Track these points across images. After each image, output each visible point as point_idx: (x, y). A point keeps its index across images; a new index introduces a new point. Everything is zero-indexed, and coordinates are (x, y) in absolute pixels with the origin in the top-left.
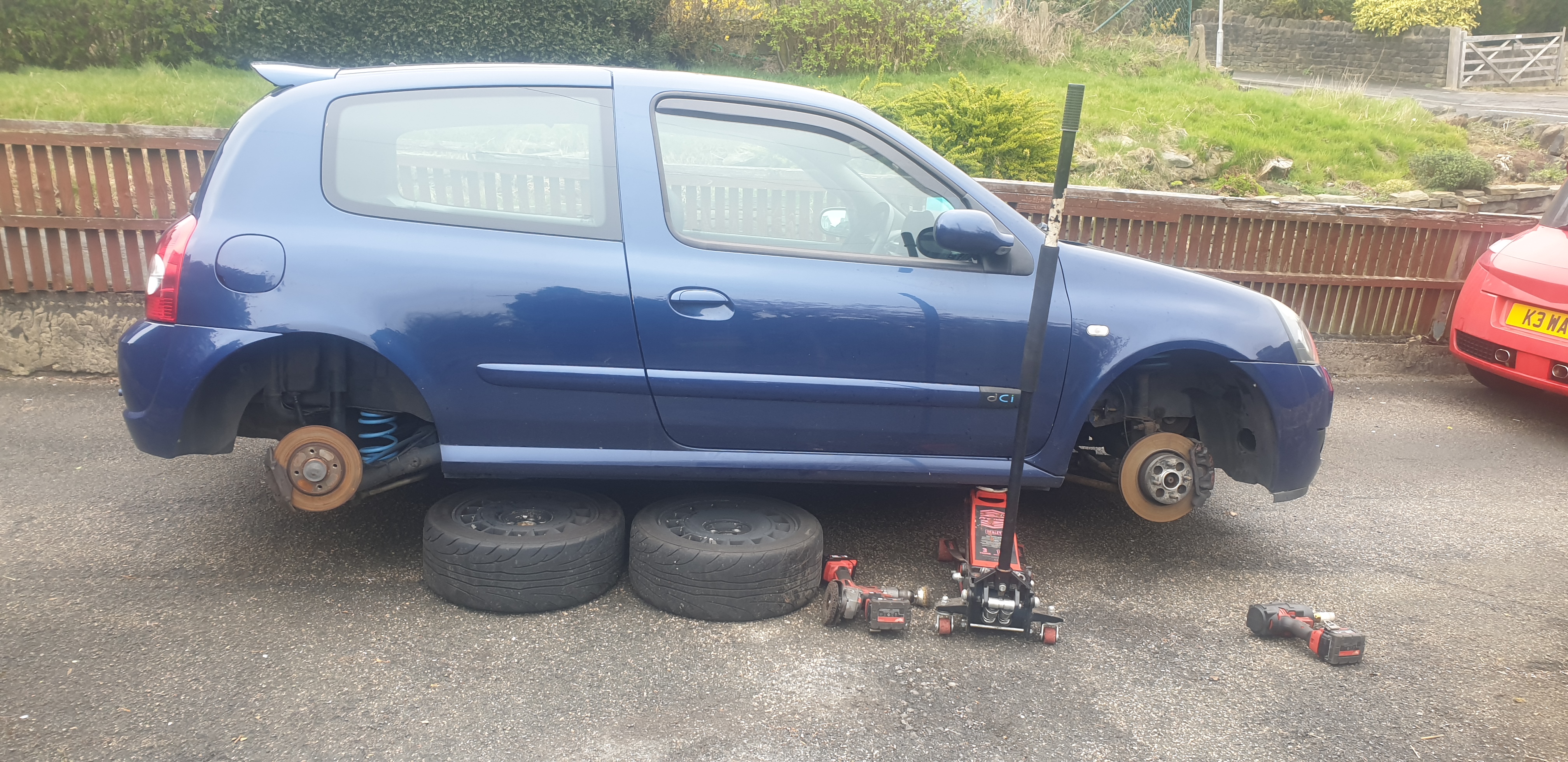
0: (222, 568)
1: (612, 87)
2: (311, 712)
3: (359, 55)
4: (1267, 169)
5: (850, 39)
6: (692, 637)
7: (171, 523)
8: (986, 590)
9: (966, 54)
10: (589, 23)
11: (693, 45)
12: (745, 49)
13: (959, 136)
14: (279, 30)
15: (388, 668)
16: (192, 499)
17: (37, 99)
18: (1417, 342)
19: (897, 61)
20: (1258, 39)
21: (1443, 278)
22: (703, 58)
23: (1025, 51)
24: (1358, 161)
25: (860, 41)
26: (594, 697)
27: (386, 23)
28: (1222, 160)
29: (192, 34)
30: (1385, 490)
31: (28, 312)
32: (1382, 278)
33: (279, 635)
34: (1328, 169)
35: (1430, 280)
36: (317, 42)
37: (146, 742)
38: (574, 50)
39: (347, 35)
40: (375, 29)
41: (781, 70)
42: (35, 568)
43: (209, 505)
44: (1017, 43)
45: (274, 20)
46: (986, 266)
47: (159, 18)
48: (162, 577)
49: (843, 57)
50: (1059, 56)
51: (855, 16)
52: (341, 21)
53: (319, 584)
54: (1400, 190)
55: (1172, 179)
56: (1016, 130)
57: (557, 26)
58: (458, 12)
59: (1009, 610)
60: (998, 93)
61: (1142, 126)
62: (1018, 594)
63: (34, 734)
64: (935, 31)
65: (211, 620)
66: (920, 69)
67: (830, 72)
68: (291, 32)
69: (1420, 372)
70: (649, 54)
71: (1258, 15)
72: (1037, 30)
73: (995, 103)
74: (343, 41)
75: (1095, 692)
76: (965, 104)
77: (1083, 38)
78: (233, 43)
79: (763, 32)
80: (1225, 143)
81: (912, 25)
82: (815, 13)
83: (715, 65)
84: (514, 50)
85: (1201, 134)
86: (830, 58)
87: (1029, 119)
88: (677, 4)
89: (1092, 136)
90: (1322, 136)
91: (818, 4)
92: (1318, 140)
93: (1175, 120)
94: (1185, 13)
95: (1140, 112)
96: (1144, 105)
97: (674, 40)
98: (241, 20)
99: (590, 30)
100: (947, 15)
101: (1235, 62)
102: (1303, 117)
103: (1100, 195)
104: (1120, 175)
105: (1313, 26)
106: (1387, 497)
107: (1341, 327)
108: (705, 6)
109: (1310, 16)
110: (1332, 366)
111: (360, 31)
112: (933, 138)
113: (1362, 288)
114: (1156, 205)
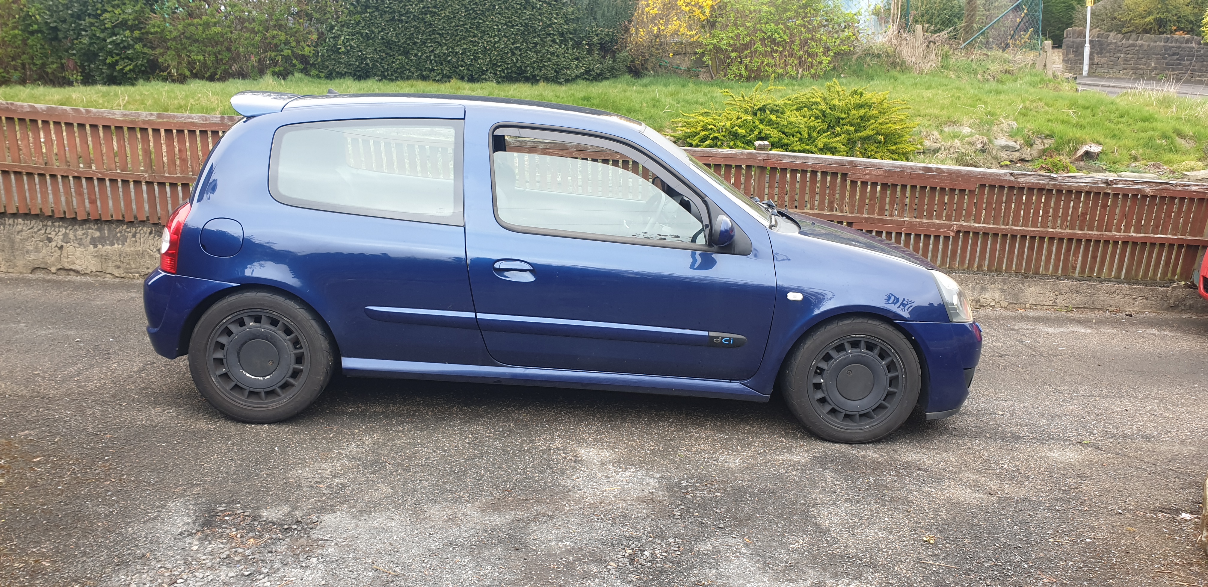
3: (408, 70)
4: (1080, 152)
5: (765, 54)
9: (856, 65)
10: (570, 46)
11: (646, 60)
12: (685, 63)
13: (829, 126)
14: (354, 52)
17: (192, 101)
18: (1179, 287)
19: (800, 70)
20: (1119, 51)
21: (1201, 236)
22: (653, 70)
23: (904, 62)
24: (1160, 147)
25: (772, 56)
27: (427, 47)
28: (1044, 145)
29: (296, 56)
30: (1108, 392)
32: (1147, 235)
33: (286, 438)
34: (1133, 153)
35: (1189, 238)
36: (379, 60)
38: (558, 65)
39: (399, 55)
40: (419, 51)
41: (712, 78)
44: (897, 56)
45: (351, 45)
46: (716, 248)
47: (276, 46)
49: (759, 68)
50: (931, 66)
51: (769, 37)
52: (396, 45)
54: (1193, 169)
55: (1003, 159)
56: (874, 121)
57: (546, 48)
58: (476, 39)
60: (861, 94)
61: (982, 120)
64: (831, 48)
66: (819, 76)
67: (748, 79)
69: (1182, 310)
70: (613, 68)
71: (1119, 32)
72: (914, 47)
73: (858, 101)
74: (397, 59)
75: (815, 505)
76: (836, 102)
77: (951, 52)
78: (323, 61)
79: (699, 51)
80: (1047, 132)
81: (813, 43)
82: (738, 36)
83: (662, 75)
84: (516, 66)
85: (1028, 125)
86: (749, 69)
87: (884, 113)
88: (634, 31)
89: (939, 127)
90: (1131, 127)
91: (741, 29)
92: (1127, 130)
93: (1009, 115)
94: (1036, 32)
95: (981, 109)
96: (986, 103)
97: (632, 57)
98: (329, 46)
99: (570, 51)
100: (841, 35)
101: (1099, 70)
102: (1117, 112)
103: (912, 169)
104: (958, 158)
105: (1167, 40)
106: (1107, 396)
107: (1113, 273)
108: (655, 32)
109: (1165, 32)
110: (1105, 303)
111: (408, 52)
112: (808, 127)
113: (1130, 243)
114: (957, 176)
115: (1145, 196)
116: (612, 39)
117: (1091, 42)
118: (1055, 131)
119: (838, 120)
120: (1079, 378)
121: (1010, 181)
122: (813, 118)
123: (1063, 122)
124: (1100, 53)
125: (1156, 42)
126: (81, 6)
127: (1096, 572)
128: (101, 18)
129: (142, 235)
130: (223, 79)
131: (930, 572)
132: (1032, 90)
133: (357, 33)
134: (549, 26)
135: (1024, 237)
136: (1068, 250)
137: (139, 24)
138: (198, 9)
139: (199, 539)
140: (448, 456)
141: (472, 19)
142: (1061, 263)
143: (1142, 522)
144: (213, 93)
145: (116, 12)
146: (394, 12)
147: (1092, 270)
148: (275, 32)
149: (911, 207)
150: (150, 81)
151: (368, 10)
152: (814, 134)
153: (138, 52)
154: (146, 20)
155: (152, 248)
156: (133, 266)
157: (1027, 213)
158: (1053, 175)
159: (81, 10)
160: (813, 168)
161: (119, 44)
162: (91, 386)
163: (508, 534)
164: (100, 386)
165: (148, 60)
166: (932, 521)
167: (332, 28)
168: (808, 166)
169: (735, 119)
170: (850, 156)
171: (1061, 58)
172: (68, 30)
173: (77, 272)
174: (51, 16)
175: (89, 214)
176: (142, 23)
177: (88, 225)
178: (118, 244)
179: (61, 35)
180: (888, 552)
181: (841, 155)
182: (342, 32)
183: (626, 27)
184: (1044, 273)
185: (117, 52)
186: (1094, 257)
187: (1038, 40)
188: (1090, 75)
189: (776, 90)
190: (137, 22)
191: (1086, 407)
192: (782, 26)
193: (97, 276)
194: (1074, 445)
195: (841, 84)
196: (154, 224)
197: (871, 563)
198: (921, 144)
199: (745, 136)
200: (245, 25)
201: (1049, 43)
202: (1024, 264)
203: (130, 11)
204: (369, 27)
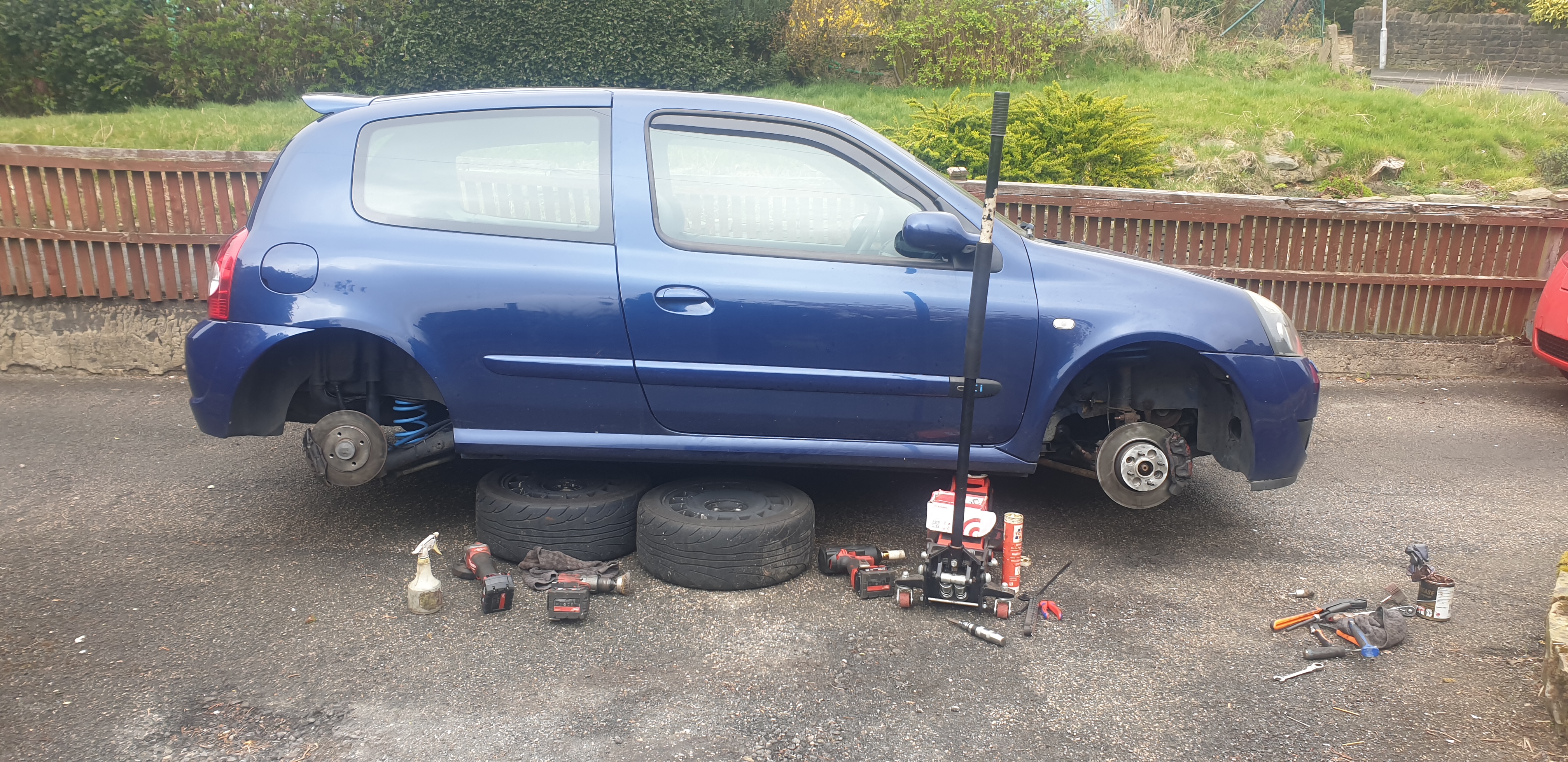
0: (276, 537)
1: (611, 106)
2: (318, 656)
3: (494, 82)
4: (1377, 169)
5: (966, 51)
6: (669, 604)
7: (245, 499)
8: (940, 565)
9: (1085, 62)
10: (709, 46)
11: (811, 63)
12: (861, 64)
13: (1049, 143)
14: (422, 61)
15: (394, 623)
16: (267, 480)
17: (200, 131)
18: (1507, 343)
19: (1013, 71)
20: (1424, 35)
21: (1534, 276)
22: (820, 75)
23: (1147, 57)
24: (1479, 159)
25: (976, 53)
26: (564, 651)
27: (519, 51)
28: (1330, 162)
29: (345, 68)
30: (1417, 488)
31: (162, 318)
32: (1464, 277)
33: (308, 593)
34: (1445, 168)
35: (1519, 279)
36: (456, 71)
37: (174, 674)
38: (694, 71)
39: (482, 63)
40: (508, 57)
41: (898, 84)
42: (122, 533)
43: (281, 485)
44: (1138, 49)
45: (417, 52)
46: (956, 263)
47: (318, 55)
48: (224, 544)
49: (959, 69)
50: (1183, 61)
51: (971, 28)
52: (477, 50)
53: (354, 551)
54: (1521, 188)
55: (1277, 182)
56: (1107, 135)
57: (678, 49)
58: (584, 40)
59: (961, 585)
60: (1090, 101)
61: (1248, 129)
62: (969, 569)
63: (86, 664)
64: (1052, 40)
65: (255, 579)
66: (1038, 79)
67: (946, 84)
68: (433, 63)
69: (1512, 373)
70: (767, 74)
71: (1424, 11)
72: (1160, 36)
73: (1086, 110)
74: (479, 69)
75: (1027, 662)
76: (1057, 112)
77: (1208, 42)
78: (381, 74)
79: (879, 48)
80: (1333, 144)
81: (1028, 35)
82: (930, 27)
83: (832, 82)
84: (638, 73)
85: (1308, 136)
86: (945, 70)
87: (1121, 125)
88: (794, 24)
89: (1193, 140)
90: (1442, 135)
91: (934, 18)
92: (1436, 139)
93: (1284, 122)
94: (1317, 13)
95: (1247, 116)
96: (1253, 108)
97: (792, 58)
98: (389, 53)
99: (710, 52)
100: (1065, 24)
101: (1400, 61)
102: (1423, 116)
103: (1156, 198)
104: (1219, 180)
105: (1485, 20)
106: (1416, 494)
107: (1422, 327)
108: (821, 24)
109: (1482, 10)
110: (1413, 367)
111: (494, 59)
112: (1022, 146)
113: (1443, 289)
114: (1216, 206)
115: (1460, 226)
116: (765, 35)
117: (1388, 24)
118: (1344, 141)
119: (1060, 135)
120: (1379, 470)
121: (1285, 211)
122: (1027, 134)
123: (1354, 130)
124: (1400, 39)
125: (1471, 22)
126: (49, 6)
127: (1404, 744)
128: (78, 22)
129: (125, 316)
130: (246, 101)
131: (1181, 753)
132: (1313, 89)
133: (426, 36)
134: (681, 20)
135: (1305, 284)
136: (1363, 299)
137: (131, 28)
138: (210, 7)
139: (174, 746)
140: (531, 611)
141: (579, 13)
142: (1354, 316)
143: (1465, 670)
144: (231, 121)
145: (98, 13)
146: (474, 6)
147: (1394, 323)
148: (315, 37)
149: (1155, 248)
150: (148, 106)
151: (439, 5)
152: (1030, 155)
153: (129, 67)
154: (139, 24)
155: (139, 332)
156: (115, 358)
157: (1308, 251)
158: (1341, 201)
159: (50, 12)
160: (1026, 201)
161: (103, 57)
162: (39, 529)
163: (606, 721)
164: (53, 529)
165: (145, 78)
166: (1185, 679)
167: (392, 29)
168: (1018, 198)
169: (925, 137)
170: (1076, 183)
171: (1352, 45)
172: (34, 40)
173: (36, 368)
174: (10, 22)
175: (49, 290)
176: (134, 28)
177: (48, 305)
178: (93, 330)
179: (24, 46)
180: (1123, 727)
181: (1065, 183)
182: (405, 34)
183: (782, 18)
184: (1332, 330)
185: (101, 67)
186: (1397, 308)
187: (1320, 24)
188: (1387, 68)
189: (980, 98)
190: (126, 27)
191: (1390, 510)
192: (987, 14)
193: (64, 373)
194: (1373, 563)
195: (1064, 88)
196: (140, 300)
197: (1102, 743)
198: (1170, 164)
199: (939, 160)
200: (274, 28)
201: (1334, 27)
202: (1306, 319)
203: (117, 12)
204: (441, 27)
